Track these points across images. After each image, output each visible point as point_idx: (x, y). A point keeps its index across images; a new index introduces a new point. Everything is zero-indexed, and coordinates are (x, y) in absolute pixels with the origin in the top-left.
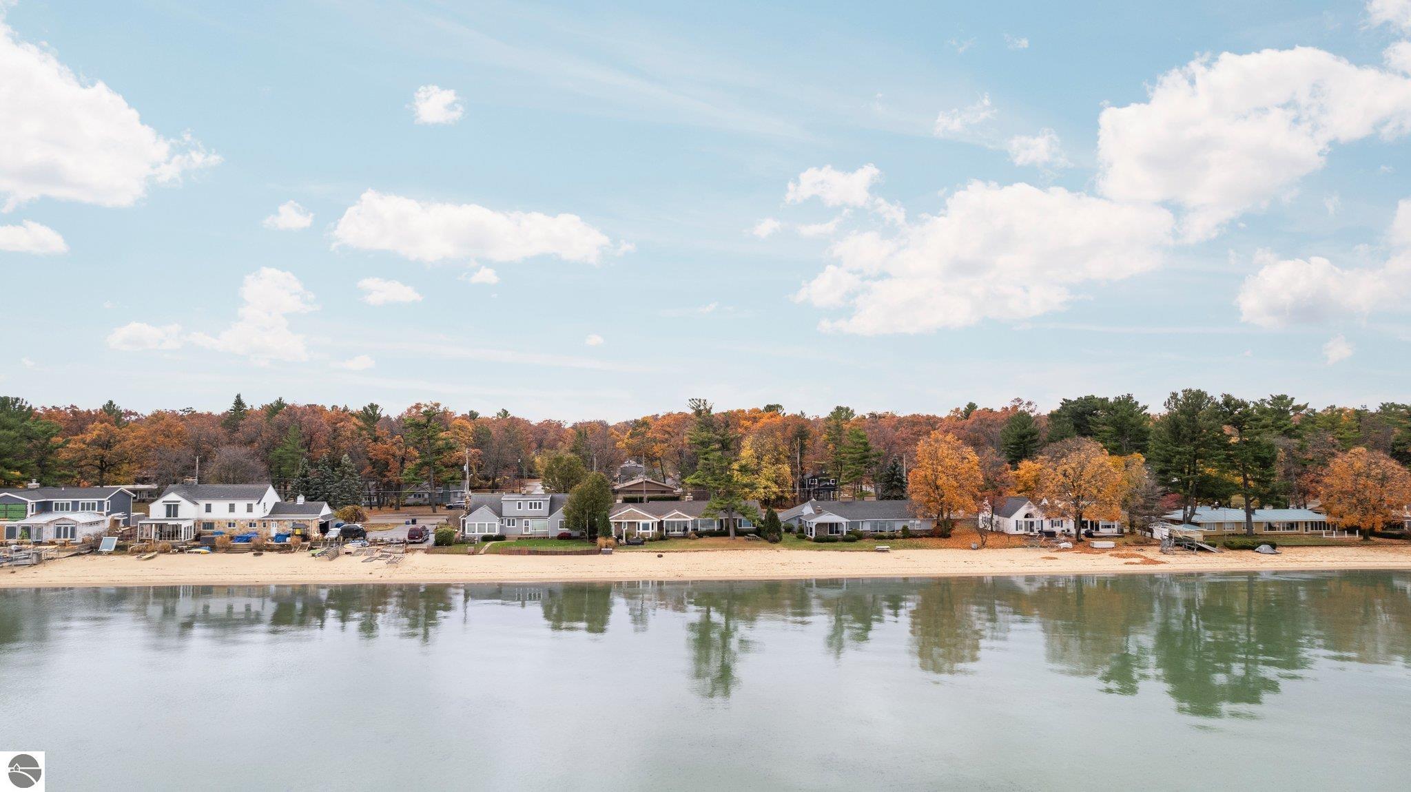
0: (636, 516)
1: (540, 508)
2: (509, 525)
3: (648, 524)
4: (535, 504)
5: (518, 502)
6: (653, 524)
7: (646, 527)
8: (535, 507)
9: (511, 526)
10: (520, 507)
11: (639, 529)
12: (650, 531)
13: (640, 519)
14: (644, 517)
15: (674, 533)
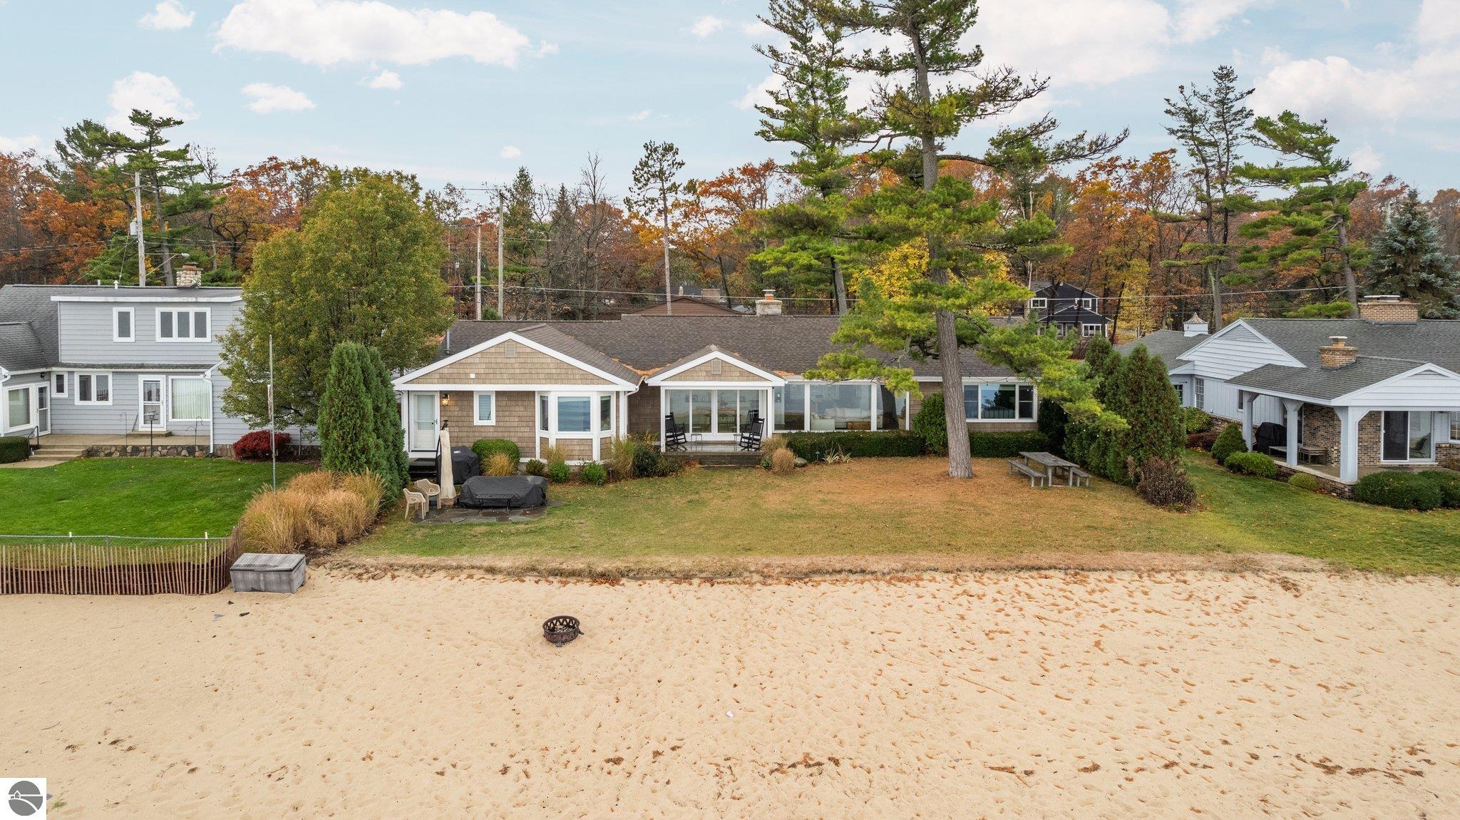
0: (532, 367)
1: (201, 332)
2: (85, 395)
3: (586, 404)
4: (183, 317)
5: (116, 310)
6: (605, 405)
7: (574, 416)
8: (184, 332)
9: (94, 402)
10: (124, 331)
11: (545, 427)
12: (595, 433)
13: (551, 379)
14: (565, 375)
15: (705, 437)
